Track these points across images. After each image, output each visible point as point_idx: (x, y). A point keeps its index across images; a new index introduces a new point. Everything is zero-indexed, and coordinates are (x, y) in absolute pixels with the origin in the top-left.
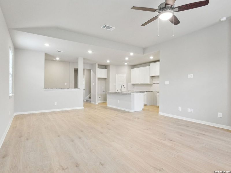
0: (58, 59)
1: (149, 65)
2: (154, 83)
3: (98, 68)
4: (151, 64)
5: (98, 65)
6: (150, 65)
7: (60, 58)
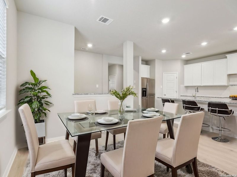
0: (90, 46)
1: (226, 57)
2: (232, 85)
3: (142, 64)
4: (227, 55)
5: (142, 60)
6: (228, 57)
7: (94, 45)
